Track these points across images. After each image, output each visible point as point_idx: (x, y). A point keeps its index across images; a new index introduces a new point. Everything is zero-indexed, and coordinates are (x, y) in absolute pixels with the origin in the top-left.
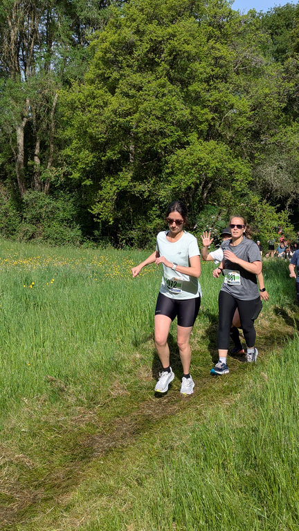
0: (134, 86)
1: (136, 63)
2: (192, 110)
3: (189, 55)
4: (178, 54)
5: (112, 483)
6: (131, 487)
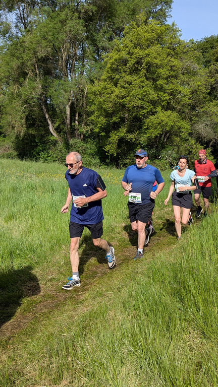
0: (127, 83)
1: (128, 70)
2: (158, 94)
3: (157, 65)
4: (151, 65)
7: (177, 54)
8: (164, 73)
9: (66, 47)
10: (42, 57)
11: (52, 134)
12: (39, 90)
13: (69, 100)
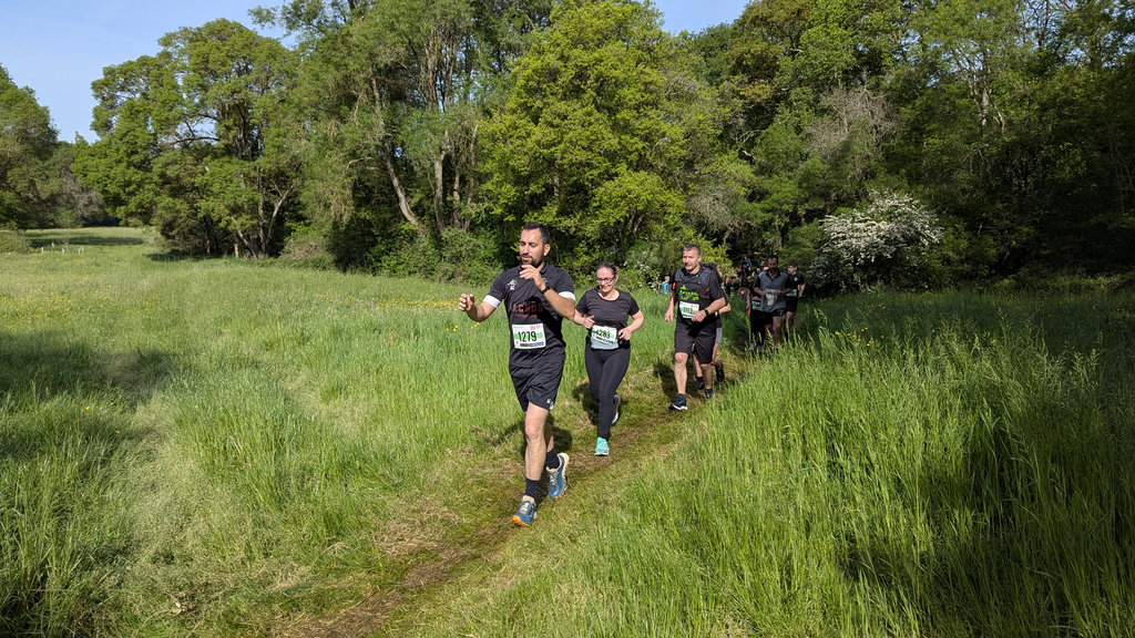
0: (559, 115)
1: (561, 90)
2: (620, 139)
3: (617, 81)
4: (604, 80)
7: (655, 59)
8: (631, 96)
9: (434, 45)
10: (386, 65)
11: (406, 220)
12: (380, 132)
13: (441, 150)
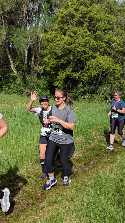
0: (74, 32)
1: (75, 23)
2: (97, 43)
3: (97, 20)
4: (92, 19)
5: (60, 199)
6: (68, 201)
7: (113, 11)
8: (102, 26)
9: (26, 3)
10: (7, 11)
11: (13, 72)
12: (4, 37)
13: (27, 45)
